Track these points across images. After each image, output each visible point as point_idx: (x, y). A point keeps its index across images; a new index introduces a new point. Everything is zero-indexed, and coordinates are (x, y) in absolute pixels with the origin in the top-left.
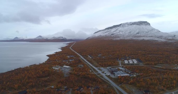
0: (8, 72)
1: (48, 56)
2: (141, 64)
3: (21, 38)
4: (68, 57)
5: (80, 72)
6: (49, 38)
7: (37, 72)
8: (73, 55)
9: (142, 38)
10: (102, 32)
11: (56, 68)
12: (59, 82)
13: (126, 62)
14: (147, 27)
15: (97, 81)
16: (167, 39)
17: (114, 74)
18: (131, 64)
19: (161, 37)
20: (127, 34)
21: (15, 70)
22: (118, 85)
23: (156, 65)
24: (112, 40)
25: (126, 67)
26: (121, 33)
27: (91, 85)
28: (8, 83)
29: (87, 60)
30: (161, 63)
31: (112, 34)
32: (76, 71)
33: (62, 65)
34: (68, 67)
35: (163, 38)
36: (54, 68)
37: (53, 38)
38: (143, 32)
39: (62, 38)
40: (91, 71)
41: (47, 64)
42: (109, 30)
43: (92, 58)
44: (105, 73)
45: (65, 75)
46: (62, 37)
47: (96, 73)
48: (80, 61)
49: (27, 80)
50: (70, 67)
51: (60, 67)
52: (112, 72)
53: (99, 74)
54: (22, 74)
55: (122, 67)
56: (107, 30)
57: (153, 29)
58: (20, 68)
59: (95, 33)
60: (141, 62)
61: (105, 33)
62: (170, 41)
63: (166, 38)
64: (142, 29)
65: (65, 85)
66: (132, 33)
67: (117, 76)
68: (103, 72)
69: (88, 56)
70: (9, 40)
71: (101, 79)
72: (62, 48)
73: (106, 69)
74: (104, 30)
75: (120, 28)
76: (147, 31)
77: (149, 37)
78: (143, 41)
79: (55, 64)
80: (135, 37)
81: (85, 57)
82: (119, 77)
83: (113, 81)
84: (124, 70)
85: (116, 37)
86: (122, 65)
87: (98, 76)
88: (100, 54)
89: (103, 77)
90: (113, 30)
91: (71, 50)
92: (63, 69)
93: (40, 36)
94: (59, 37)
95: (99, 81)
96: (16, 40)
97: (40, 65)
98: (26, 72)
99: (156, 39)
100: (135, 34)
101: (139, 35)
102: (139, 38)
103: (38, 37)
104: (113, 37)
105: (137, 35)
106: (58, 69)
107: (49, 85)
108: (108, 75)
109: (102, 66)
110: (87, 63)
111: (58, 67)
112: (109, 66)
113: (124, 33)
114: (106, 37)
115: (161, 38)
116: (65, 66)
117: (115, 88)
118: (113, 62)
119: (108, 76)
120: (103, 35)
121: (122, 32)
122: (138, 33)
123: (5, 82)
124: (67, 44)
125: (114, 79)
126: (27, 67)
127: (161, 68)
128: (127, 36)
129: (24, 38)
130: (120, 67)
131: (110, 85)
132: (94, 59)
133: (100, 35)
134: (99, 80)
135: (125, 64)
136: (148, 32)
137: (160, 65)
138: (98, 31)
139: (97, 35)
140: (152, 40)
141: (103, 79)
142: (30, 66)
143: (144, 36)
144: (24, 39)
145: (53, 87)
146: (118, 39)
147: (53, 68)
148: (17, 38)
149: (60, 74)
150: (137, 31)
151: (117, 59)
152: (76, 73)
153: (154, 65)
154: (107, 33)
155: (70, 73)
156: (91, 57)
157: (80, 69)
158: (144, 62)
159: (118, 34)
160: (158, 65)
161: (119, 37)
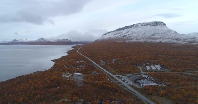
0: (8, 80)
1: (53, 61)
2: (167, 71)
3: (20, 41)
4: (78, 62)
5: (96, 81)
6: (52, 41)
7: (44, 80)
8: (83, 60)
9: (158, 41)
10: (112, 33)
11: (66, 76)
12: (73, 94)
13: (148, 68)
14: (163, 27)
15: (119, 92)
16: (187, 42)
17: (138, 83)
18: (155, 71)
19: (179, 39)
20: (141, 36)
21: (17, 78)
22: (147, 97)
23: (184, 71)
24: (123, 42)
25: (150, 75)
26: (134, 35)
27: (113, 97)
28: (10, 95)
29: (101, 66)
30: (189, 70)
31: (123, 36)
32: (91, 79)
33: (72, 72)
34: (80, 74)
35: (181, 40)
36: (64, 76)
37: (57, 41)
38: (159, 34)
39: (67, 41)
40: (109, 79)
41: (54, 70)
42: (120, 32)
43: (106, 63)
44: (127, 82)
45: (79, 85)
46: (67, 39)
47: (116, 82)
48: (93, 68)
49: (33, 92)
50: (82, 74)
51: (71, 75)
52: (135, 81)
53: (120, 83)
54: (26, 83)
55: (145, 74)
56: (117, 31)
57: (170, 31)
58: (23, 76)
59: (104, 35)
60: (166, 68)
61: (116, 34)
62: (191, 44)
63: (185, 40)
64: (157, 30)
65: (81, 98)
66: (146, 35)
67: (143, 86)
68: (124, 81)
69: (101, 61)
70: (6, 42)
71: (124, 90)
72: (68, 52)
73: (126, 76)
74: (114, 31)
75: (132, 30)
76: (163, 33)
77: (166, 39)
78: (160, 43)
79: (64, 71)
80: (150, 39)
81: (98, 62)
82: (145, 86)
83: (139, 92)
84: (148, 78)
85: (128, 39)
86: (143, 71)
87: (120, 85)
88: (115, 58)
89: (125, 87)
90: (125, 31)
91: (79, 54)
92: (74, 77)
93: (42, 38)
94: (63, 40)
95: (122, 92)
96: (15, 43)
97: (46, 72)
98: (30, 81)
99: (175, 41)
100: (150, 35)
101: (155, 36)
102: (156, 40)
103: (40, 39)
104: (125, 39)
105: (152, 37)
106: (69, 76)
107: (61, 97)
108: (132, 84)
109: (121, 73)
110: (102, 69)
111: (69, 75)
112: (129, 73)
113: (137, 35)
114: (117, 39)
115: (180, 41)
116: (76, 73)
117: (144, 101)
118: (132, 69)
119: (132, 86)
120: (114, 37)
121: (135, 33)
122: (153, 35)
123: (6, 94)
124: (73, 47)
125: (140, 89)
126: (30, 75)
127: (192, 76)
128: (141, 39)
129: (24, 40)
130: (142, 74)
131: (136, 98)
132: (109, 65)
133: (110, 37)
134: (122, 90)
135: (147, 71)
136: (165, 33)
137: (189, 71)
138: (107, 33)
139: (106, 37)
140: (170, 42)
141: (127, 90)
142: (34, 73)
143: (160, 38)
144: (24, 42)
145: (66, 100)
146: (131, 41)
147: (62, 76)
148: (15, 40)
149: (72, 84)
150: (152, 33)
151: (137, 64)
152: (91, 81)
153: (182, 72)
154: (119, 35)
155: (84, 82)
156: (104, 62)
157: (95, 77)
158: (169, 68)
159: (131, 35)
160: (187, 72)
161: (131, 39)
